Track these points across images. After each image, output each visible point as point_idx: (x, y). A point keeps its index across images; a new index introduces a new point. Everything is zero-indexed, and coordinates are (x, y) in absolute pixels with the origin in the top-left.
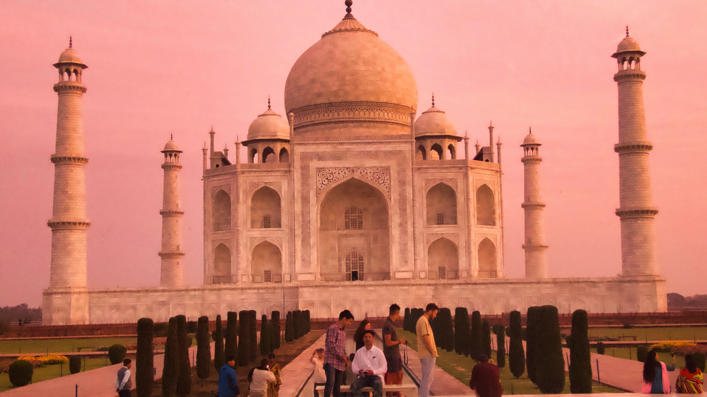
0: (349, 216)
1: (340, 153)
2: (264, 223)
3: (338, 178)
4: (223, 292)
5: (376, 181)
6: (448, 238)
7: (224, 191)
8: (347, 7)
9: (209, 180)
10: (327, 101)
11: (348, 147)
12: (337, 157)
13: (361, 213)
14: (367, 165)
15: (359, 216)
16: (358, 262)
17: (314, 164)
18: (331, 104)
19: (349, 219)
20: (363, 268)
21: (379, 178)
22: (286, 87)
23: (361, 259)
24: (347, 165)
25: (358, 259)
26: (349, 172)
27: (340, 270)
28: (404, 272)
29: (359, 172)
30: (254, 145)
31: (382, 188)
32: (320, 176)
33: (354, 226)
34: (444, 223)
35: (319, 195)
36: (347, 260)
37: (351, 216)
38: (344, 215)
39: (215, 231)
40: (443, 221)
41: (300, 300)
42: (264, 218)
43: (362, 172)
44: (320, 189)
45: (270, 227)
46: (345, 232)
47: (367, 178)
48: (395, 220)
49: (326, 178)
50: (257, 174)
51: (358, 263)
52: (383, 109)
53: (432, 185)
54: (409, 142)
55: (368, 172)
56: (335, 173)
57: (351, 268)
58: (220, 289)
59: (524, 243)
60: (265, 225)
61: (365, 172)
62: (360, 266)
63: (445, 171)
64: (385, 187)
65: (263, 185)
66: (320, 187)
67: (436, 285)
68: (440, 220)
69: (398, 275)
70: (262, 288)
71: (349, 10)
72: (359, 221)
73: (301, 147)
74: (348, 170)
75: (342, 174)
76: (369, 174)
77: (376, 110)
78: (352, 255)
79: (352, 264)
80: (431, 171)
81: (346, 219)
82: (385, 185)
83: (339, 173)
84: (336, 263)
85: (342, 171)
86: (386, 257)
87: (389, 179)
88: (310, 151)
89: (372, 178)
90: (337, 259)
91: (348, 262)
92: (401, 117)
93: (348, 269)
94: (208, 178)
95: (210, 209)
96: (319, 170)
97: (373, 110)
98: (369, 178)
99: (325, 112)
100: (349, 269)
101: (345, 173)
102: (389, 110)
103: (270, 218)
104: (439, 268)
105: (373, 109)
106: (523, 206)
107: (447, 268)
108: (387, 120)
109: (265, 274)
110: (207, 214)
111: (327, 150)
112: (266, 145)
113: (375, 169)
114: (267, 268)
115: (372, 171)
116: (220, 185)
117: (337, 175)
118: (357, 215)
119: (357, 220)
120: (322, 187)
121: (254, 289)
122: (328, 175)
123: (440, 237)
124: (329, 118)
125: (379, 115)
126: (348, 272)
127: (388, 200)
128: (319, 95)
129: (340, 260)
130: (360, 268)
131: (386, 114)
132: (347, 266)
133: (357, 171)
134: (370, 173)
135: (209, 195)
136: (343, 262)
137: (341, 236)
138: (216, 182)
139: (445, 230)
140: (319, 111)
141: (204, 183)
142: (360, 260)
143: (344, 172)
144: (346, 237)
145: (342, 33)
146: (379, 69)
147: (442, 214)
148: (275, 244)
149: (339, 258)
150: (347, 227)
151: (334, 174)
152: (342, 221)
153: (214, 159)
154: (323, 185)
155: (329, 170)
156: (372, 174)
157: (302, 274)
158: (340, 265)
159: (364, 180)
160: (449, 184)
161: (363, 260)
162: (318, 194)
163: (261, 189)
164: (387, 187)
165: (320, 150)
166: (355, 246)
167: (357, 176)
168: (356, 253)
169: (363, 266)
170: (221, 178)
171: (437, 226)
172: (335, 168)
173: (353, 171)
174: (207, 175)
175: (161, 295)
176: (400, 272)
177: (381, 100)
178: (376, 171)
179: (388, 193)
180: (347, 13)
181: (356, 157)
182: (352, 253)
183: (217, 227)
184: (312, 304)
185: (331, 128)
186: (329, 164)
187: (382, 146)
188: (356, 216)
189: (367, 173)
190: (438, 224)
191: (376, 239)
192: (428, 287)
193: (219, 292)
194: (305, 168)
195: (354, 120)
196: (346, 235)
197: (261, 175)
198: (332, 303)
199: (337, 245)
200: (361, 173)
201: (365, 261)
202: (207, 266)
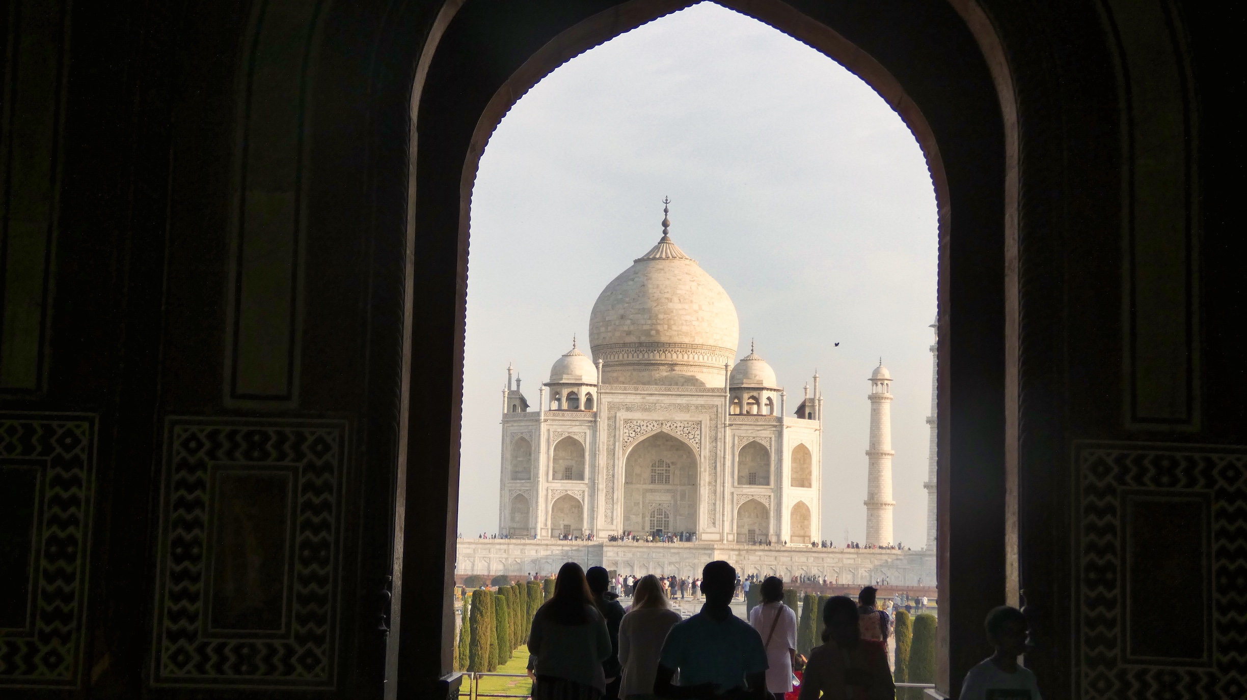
0: (655, 470)
1: (650, 405)
2: (566, 474)
3: (646, 431)
4: (528, 547)
5: (686, 436)
6: (759, 500)
7: (524, 438)
8: (664, 228)
9: (509, 425)
10: (637, 341)
11: (658, 398)
12: (645, 409)
13: (669, 467)
14: (677, 418)
15: (666, 470)
16: (664, 519)
17: (622, 415)
18: (641, 344)
19: (655, 473)
20: (668, 527)
21: (689, 433)
22: (591, 320)
23: (667, 516)
24: (657, 418)
25: (663, 516)
26: (658, 425)
27: (643, 529)
28: (711, 533)
29: (668, 425)
30: (557, 389)
31: (693, 444)
32: (627, 428)
33: (661, 482)
34: (756, 482)
35: (625, 448)
36: (651, 517)
37: (658, 470)
38: (650, 468)
39: (512, 479)
40: (755, 481)
41: (605, 559)
42: (566, 469)
43: (672, 425)
44: (626, 442)
45: (571, 479)
46: (651, 486)
47: (677, 432)
48: (705, 477)
49: (633, 430)
50: (561, 423)
51: (663, 521)
52: (698, 351)
53: (745, 443)
54: (722, 396)
55: (678, 426)
56: (643, 425)
57: (655, 526)
58: (525, 545)
59: (866, 499)
60: (566, 476)
61: (675, 425)
62: (665, 524)
63: (759, 428)
64: (694, 442)
65: (567, 435)
66: (626, 440)
67: (739, 550)
68: (752, 480)
69: (704, 537)
70: (567, 545)
71: (665, 232)
72: (666, 476)
73: (609, 397)
74: (657, 423)
75: (650, 427)
76: (678, 428)
77: (690, 353)
78: (657, 512)
79: (657, 521)
80: (744, 427)
81: (652, 472)
82: (695, 440)
83: (647, 426)
84: (640, 519)
85: (650, 424)
86: (693, 515)
87: (699, 434)
88: (618, 400)
89: (682, 432)
90: (641, 515)
91: (652, 519)
92: (718, 359)
93: (652, 526)
94: (507, 422)
95: (508, 456)
96: (626, 421)
97: (687, 353)
98: (679, 433)
99: (634, 352)
100: (654, 526)
101: (654, 426)
102: (705, 352)
103: (571, 469)
104: (749, 531)
105: (687, 351)
106: (868, 453)
107: (757, 532)
108: (702, 364)
109: (564, 528)
110: (505, 460)
111: (636, 401)
112: (570, 390)
113: (686, 423)
114: (566, 523)
115: (682, 425)
116: (521, 431)
117: (644, 427)
118: (664, 468)
119: (665, 474)
120: (628, 439)
121: (559, 545)
122: (636, 427)
123: (751, 498)
124: (638, 359)
125: (694, 358)
126: (652, 530)
127: (698, 457)
128: (629, 333)
129: (643, 517)
130: (665, 527)
131: (701, 357)
132: (651, 524)
133: (666, 425)
134: (680, 427)
135: (508, 440)
136: (647, 519)
137: (646, 491)
138: (518, 428)
139: (757, 492)
140: (628, 351)
141: (503, 428)
142: (665, 517)
143: (652, 425)
144: (652, 492)
145: (657, 261)
146: (696, 307)
147: (755, 474)
148: (576, 497)
149: (643, 514)
150: (653, 481)
151: (642, 427)
152: (647, 474)
153: (511, 398)
154: (630, 438)
155: (637, 422)
156: (682, 428)
157: (604, 530)
158: (644, 522)
159: (672, 434)
160: (763, 443)
161: (668, 518)
162: (625, 446)
163: (565, 438)
164: (697, 443)
165: (628, 400)
166: (660, 502)
167: (666, 429)
168: (662, 510)
169: (668, 524)
170: (522, 424)
171: (748, 486)
172: (643, 420)
173: (662, 424)
174: (506, 419)
175: (467, 548)
176: (707, 533)
177: (696, 342)
178: (686, 425)
179: (698, 450)
180: (664, 235)
181: (666, 410)
182: (657, 510)
183: (515, 476)
184: (616, 564)
185: (640, 370)
186: (637, 415)
187: (694, 398)
188: (663, 470)
189: (676, 427)
190: (750, 484)
191: (683, 496)
192: (732, 553)
193: (525, 547)
194: (613, 419)
195: (665, 362)
196: (652, 491)
197: (565, 424)
198: (636, 563)
199: (641, 499)
200: (670, 426)
201: (671, 519)
202: (503, 516)
